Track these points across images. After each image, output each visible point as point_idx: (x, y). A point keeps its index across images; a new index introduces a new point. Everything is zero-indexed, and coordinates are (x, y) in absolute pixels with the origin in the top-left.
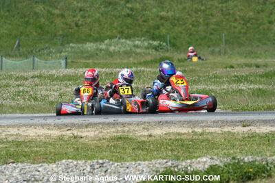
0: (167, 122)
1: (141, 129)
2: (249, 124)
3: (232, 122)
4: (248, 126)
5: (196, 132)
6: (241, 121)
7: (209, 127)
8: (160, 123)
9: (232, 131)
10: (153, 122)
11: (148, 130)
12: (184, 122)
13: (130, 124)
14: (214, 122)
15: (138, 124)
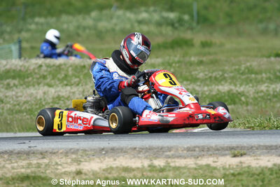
0: (113, 149)
1: (69, 161)
2: (242, 152)
3: (218, 150)
4: (242, 155)
5: (155, 167)
6: (231, 148)
7: (180, 157)
8: (102, 152)
9: (213, 165)
10: (91, 150)
11: (79, 162)
12: (141, 150)
13: (53, 153)
14: (189, 149)
15: (67, 153)
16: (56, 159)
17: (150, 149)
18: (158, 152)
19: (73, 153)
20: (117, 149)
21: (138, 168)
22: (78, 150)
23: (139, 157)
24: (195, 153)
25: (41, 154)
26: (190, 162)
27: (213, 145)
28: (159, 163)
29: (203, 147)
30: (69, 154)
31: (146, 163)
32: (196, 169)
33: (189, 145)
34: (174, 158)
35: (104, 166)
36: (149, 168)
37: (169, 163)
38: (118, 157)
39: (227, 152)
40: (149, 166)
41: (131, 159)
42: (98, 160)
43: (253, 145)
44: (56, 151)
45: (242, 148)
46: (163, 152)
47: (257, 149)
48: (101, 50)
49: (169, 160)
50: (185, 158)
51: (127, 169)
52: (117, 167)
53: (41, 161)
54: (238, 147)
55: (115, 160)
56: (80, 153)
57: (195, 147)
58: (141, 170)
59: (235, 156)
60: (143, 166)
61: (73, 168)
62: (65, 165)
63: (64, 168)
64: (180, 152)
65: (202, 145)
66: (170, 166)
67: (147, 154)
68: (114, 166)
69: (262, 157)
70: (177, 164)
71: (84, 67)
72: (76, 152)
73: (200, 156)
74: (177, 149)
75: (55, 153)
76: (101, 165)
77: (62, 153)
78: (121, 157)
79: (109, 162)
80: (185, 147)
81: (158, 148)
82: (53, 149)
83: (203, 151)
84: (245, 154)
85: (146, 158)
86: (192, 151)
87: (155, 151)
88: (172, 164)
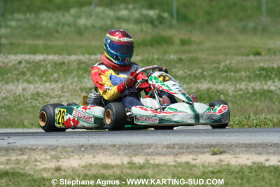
16: (35, 156)
17: (130, 146)
18: (137, 149)
19: (52, 150)
20: (97, 146)
21: (118, 165)
22: (57, 147)
23: (118, 155)
24: (174, 151)
25: (21, 150)
26: (170, 160)
27: (193, 143)
28: (139, 160)
29: (183, 144)
30: (48, 151)
31: (126, 160)
32: (175, 166)
33: (168, 143)
34: (153, 155)
35: (83, 163)
36: (129, 165)
37: (148, 161)
38: (98, 154)
39: (206, 150)
40: (129, 163)
41: (110, 156)
42: (77, 157)
43: (232, 143)
44: (35, 148)
45: (221, 145)
46: (143, 149)
47: (236, 147)
48: (80, 47)
49: (149, 158)
50: (165, 156)
51: (106, 166)
52: (96, 164)
53: (20, 158)
54: (217, 145)
55: (94, 157)
56: (59, 149)
57: (174, 145)
58: (121, 167)
59: (214, 154)
60: (123, 164)
61: (53, 165)
62: (44, 162)
63: (43, 164)
64: (160, 149)
65: (182, 142)
66: (149, 164)
67: (127, 151)
68: (94, 163)
69: (241, 155)
70: (157, 162)
71: (64, 63)
72: (55, 148)
73: (180, 153)
74: (157, 147)
75: (34, 150)
76: (80, 162)
77: (41, 150)
78: (101, 154)
79: (88, 159)
80: (165, 144)
81: (138, 145)
82: (32, 146)
83: (182, 148)
84: (224, 152)
85: (126, 155)
86: (171, 148)
87: (135, 148)
88: (152, 162)
